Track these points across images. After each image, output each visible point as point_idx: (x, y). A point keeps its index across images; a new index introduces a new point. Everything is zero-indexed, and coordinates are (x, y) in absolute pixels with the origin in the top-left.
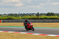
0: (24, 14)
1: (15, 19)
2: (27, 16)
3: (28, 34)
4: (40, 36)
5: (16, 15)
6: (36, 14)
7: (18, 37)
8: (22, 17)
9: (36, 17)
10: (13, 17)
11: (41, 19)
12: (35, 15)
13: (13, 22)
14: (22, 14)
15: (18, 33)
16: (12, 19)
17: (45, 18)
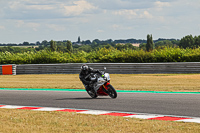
0: (96, 40)
1: (64, 62)
2: (106, 50)
3: (113, 117)
4: (156, 122)
5: (67, 47)
6: (140, 41)
7: (75, 127)
8: (88, 52)
9: (143, 52)
10: (57, 55)
11: (161, 59)
12: (137, 45)
13: (55, 73)
14: (88, 42)
15: (73, 113)
16: (51, 61)
17: (176, 58)
